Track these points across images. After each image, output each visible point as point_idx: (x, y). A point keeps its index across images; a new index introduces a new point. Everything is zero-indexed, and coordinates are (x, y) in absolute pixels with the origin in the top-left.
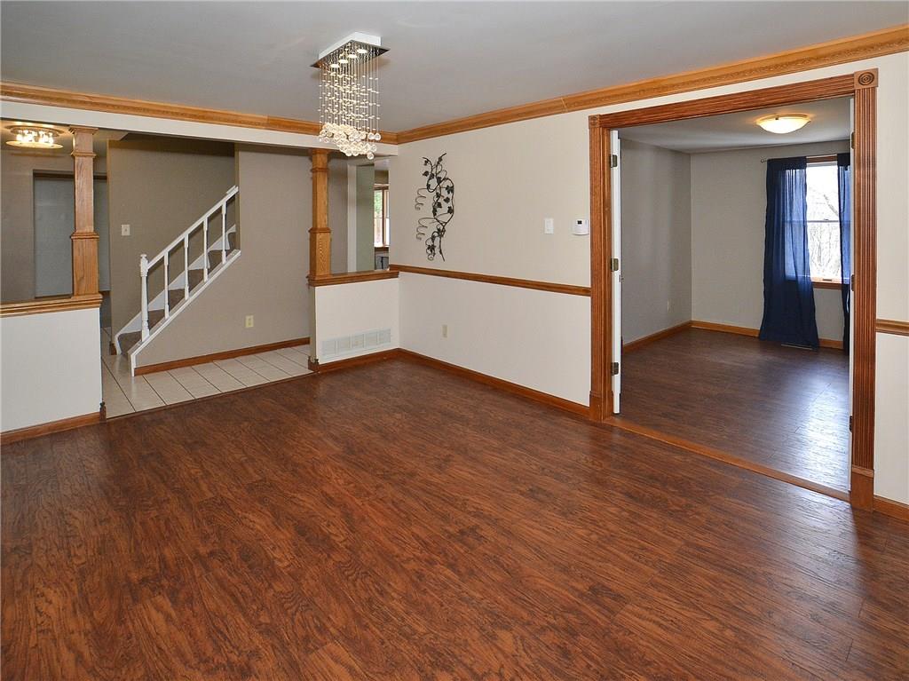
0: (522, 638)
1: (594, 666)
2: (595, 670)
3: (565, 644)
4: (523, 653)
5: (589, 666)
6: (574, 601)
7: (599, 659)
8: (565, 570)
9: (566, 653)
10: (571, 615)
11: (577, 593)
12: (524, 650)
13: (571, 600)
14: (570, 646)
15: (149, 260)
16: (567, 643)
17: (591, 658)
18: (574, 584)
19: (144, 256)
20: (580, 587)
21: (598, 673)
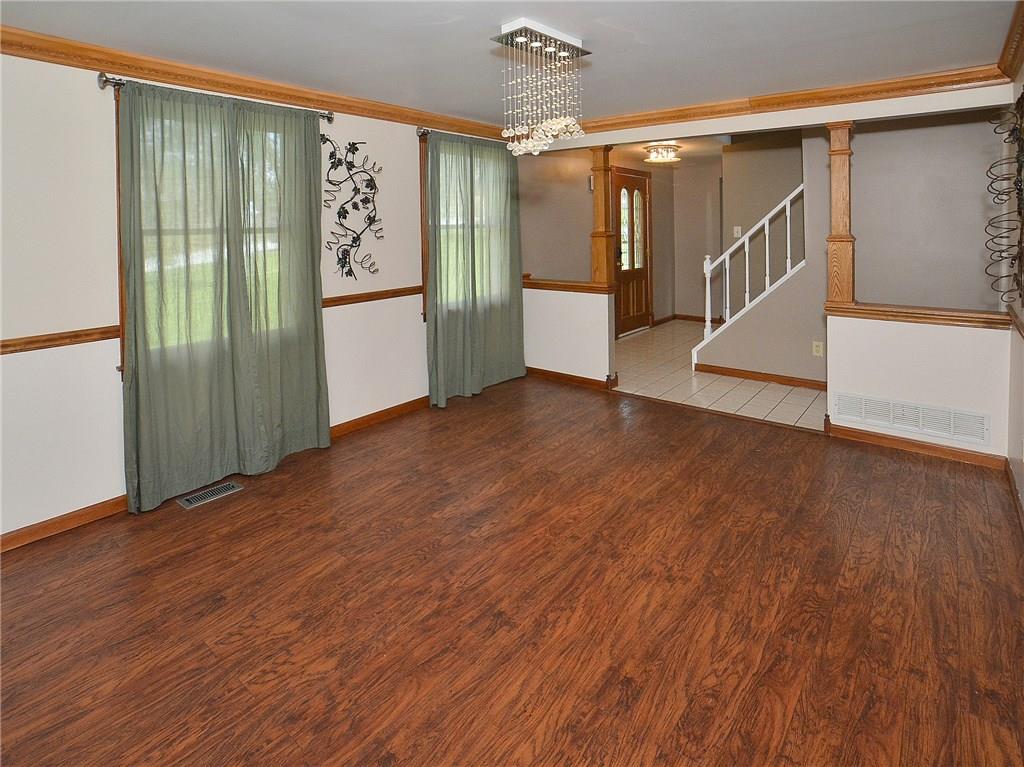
0: (323, 679)
1: (267, 747)
2: (262, 747)
3: (306, 719)
4: (304, 680)
5: (269, 742)
6: (370, 732)
7: (274, 754)
8: (429, 724)
9: (293, 719)
10: (347, 728)
11: (384, 737)
12: (307, 681)
13: (374, 728)
14: (301, 723)
15: (713, 260)
16: (307, 721)
17: (278, 745)
18: (401, 735)
19: (708, 257)
20: (396, 741)
21: (258, 750)
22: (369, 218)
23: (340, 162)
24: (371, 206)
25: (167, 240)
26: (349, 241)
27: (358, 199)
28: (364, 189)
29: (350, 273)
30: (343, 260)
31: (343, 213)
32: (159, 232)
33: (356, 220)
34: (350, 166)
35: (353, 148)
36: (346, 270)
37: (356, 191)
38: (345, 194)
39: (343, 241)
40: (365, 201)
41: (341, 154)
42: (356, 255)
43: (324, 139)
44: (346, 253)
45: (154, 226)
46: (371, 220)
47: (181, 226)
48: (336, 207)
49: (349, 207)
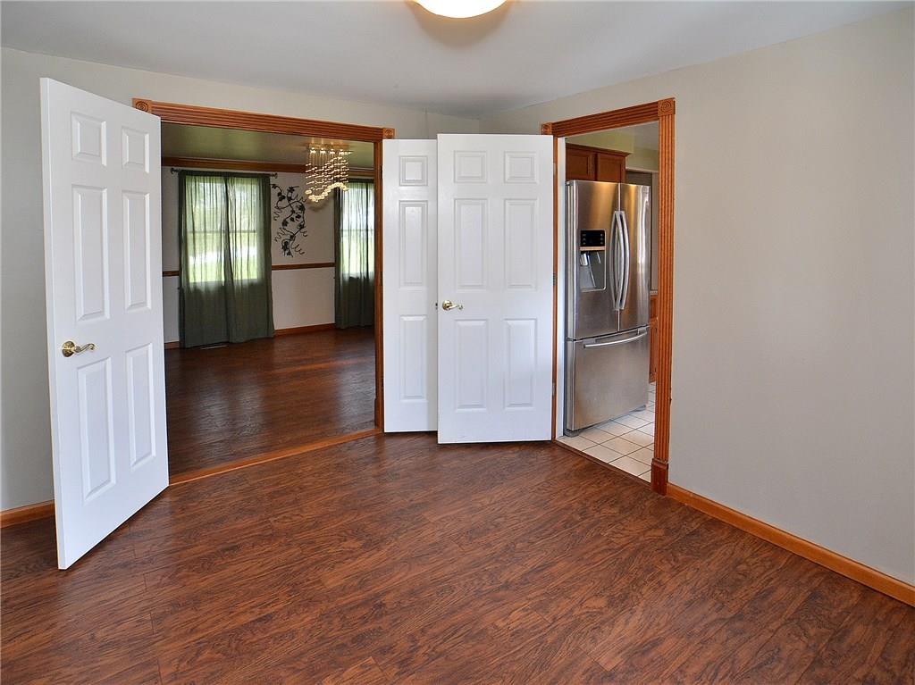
22: (300, 225)
23: (284, 197)
24: (301, 219)
25: (197, 235)
26: (288, 237)
27: (294, 216)
28: (297, 211)
29: (289, 254)
30: (285, 247)
31: (285, 223)
32: (194, 232)
33: (292, 227)
34: (290, 199)
35: (291, 190)
36: (287, 252)
37: (293, 212)
38: (286, 213)
39: (283, 237)
40: (299, 217)
41: (285, 193)
42: (292, 245)
43: (275, 186)
44: (286, 243)
45: (192, 230)
46: (302, 227)
47: (203, 229)
48: (281, 220)
49: (288, 220)
